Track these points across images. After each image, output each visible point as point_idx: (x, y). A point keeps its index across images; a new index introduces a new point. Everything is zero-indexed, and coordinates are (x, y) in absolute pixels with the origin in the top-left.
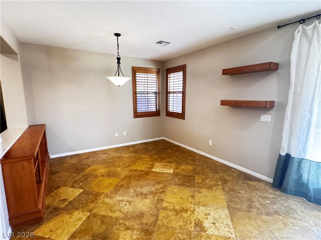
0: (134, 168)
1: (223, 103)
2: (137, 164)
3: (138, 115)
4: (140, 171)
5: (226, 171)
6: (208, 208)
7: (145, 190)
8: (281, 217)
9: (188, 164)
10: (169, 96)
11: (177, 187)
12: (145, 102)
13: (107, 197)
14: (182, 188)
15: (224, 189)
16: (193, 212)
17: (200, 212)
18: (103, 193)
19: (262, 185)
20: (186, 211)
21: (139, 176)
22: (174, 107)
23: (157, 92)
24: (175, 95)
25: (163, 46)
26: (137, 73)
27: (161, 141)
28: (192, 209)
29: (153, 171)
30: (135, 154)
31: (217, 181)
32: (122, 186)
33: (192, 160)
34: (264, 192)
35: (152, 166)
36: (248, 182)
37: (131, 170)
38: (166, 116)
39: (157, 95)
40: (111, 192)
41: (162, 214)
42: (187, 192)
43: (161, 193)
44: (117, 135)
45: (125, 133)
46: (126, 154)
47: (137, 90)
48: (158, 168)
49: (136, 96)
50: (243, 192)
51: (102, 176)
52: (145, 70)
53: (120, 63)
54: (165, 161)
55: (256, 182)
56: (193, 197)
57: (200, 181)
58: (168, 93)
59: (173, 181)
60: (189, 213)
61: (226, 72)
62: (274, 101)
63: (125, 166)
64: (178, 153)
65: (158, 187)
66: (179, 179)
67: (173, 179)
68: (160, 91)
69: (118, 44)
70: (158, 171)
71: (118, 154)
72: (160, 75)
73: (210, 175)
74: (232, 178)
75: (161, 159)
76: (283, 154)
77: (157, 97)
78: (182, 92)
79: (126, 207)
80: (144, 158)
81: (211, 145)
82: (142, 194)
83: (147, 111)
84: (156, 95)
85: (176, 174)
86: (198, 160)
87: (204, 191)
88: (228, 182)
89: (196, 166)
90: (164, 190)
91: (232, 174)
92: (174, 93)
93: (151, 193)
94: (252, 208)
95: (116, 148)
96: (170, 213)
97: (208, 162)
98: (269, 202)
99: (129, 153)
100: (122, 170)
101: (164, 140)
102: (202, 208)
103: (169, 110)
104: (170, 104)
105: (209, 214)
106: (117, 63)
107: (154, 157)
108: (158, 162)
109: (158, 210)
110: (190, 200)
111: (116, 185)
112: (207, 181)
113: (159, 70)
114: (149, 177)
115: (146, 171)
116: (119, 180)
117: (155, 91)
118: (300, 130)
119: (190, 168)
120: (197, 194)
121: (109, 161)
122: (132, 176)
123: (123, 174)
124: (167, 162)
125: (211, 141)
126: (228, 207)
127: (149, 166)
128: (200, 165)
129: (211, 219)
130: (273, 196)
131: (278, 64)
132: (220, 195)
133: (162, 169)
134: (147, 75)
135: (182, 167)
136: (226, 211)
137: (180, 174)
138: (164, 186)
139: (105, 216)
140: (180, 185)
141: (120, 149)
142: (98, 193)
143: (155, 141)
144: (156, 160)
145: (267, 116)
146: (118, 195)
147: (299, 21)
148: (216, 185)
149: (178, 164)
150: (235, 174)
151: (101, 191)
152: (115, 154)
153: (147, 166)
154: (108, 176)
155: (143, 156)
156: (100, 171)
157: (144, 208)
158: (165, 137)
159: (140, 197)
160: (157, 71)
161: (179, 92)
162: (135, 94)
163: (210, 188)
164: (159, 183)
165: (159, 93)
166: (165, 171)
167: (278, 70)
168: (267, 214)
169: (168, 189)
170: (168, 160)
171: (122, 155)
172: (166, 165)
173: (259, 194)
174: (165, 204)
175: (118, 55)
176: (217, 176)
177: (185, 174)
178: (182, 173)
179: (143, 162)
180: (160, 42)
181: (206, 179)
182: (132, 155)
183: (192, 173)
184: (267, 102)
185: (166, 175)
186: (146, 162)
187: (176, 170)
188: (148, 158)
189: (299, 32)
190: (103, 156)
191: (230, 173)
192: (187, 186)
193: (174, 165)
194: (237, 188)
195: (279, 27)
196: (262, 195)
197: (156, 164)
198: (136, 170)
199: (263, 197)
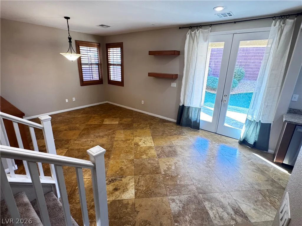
0: (89, 123)
1: (150, 75)
2: (90, 121)
3: (84, 83)
4: (94, 125)
5: (152, 119)
6: (141, 137)
7: (101, 134)
8: (176, 136)
9: (128, 118)
10: (110, 68)
11: (122, 130)
12: (89, 72)
13: (75, 140)
14: (126, 130)
15: (150, 128)
16: (133, 140)
17: (137, 139)
18: (71, 139)
19: (171, 124)
20: (129, 140)
21: (95, 127)
22: (115, 77)
23: (99, 64)
24: (115, 67)
25: (105, 28)
26: (80, 47)
27: (105, 104)
28: (132, 139)
29: (104, 124)
30: (86, 115)
31: (147, 125)
32: (84, 134)
33: (131, 115)
34: (172, 127)
35: (103, 121)
36: (164, 123)
37: (87, 125)
38: (108, 84)
39: (100, 66)
40: (77, 138)
41: (115, 143)
42: (129, 132)
43: (112, 134)
44: (67, 101)
45: (74, 99)
46: (79, 115)
47: (82, 62)
48: (107, 122)
49: (81, 67)
50: (161, 128)
51: (65, 130)
52: (87, 44)
53: (71, 42)
54: (111, 117)
55: (168, 123)
56: (132, 134)
57: (136, 126)
58: (108, 65)
59: (119, 128)
60: (131, 140)
61: (151, 53)
62: (178, 74)
63: (81, 123)
64: (120, 112)
65: (110, 131)
66: (123, 126)
67: (119, 127)
68: (102, 63)
69: (68, 26)
70: (107, 123)
71: (71, 116)
72: (101, 48)
73: (143, 122)
74: (155, 123)
75: (109, 116)
76: (181, 105)
77: (100, 68)
78: (120, 65)
79: (91, 143)
80: (94, 117)
81: (143, 104)
82: (100, 136)
83: (91, 80)
84: (98, 66)
85: (120, 124)
86: (135, 115)
87: (139, 130)
88: (153, 124)
89: (134, 118)
90: (114, 133)
91: (156, 120)
92: (114, 65)
93: (106, 135)
94: (164, 134)
95: (68, 112)
96: (120, 142)
97: (141, 115)
98: (173, 131)
99: (81, 114)
100: (80, 125)
101: (107, 103)
102: (137, 138)
103: (110, 79)
104: (111, 74)
105: (142, 139)
106: (69, 42)
107: (102, 115)
108: (106, 118)
109: (112, 142)
110: (131, 135)
111: (80, 134)
112: (141, 125)
113: (100, 44)
114: (102, 127)
115: (99, 124)
116: (81, 131)
117: (97, 62)
118: (188, 91)
119: (130, 119)
120: (134, 132)
121: (66, 121)
122: (89, 128)
123: (82, 128)
124: (113, 118)
125: (143, 101)
126: (152, 136)
127: (100, 121)
128: (136, 118)
129: (142, 141)
130: (175, 128)
131: (179, 51)
132: (148, 131)
133: (110, 122)
134: (90, 48)
135: (124, 120)
136: (151, 137)
137: (123, 124)
138: (114, 131)
139: (79, 149)
140: (124, 129)
141: (72, 113)
142: (68, 140)
143: (100, 104)
144: (105, 117)
145: (174, 83)
146: (83, 139)
147: (189, 27)
148: (146, 127)
149: (121, 118)
150: (158, 120)
151: (69, 138)
152: (69, 116)
153: (99, 121)
154: (70, 130)
155: (93, 116)
156: (61, 128)
157: (103, 142)
158: (108, 101)
159: (99, 138)
160: (98, 45)
161: (118, 65)
162: (80, 65)
163: (143, 128)
164: (110, 130)
165: (101, 64)
166: (113, 123)
167: (180, 55)
168: (170, 136)
169: (117, 132)
170: (113, 116)
171: (75, 116)
172: (113, 119)
173: (169, 128)
174: (115, 139)
175: (69, 36)
176: (147, 122)
177: (127, 123)
178: (124, 123)
179: (95, 119)
180: (102, 25)
181: (140, 124)
182: (84, 115)
183: (131, 122)
184: (173, 75)
185: (114, 125)
186: (97, 119)
187: (120, 122)
188: (98, 116)
189: (188, 34)
190: (59, 118)
191: (154, 120)
192: (129, 129)
193: (118, 119)
194: (157, 127)
195: (180, 28)
196: (170, 128)
197: (105, 120)
198: (91, 125)
199: (170, 129)
